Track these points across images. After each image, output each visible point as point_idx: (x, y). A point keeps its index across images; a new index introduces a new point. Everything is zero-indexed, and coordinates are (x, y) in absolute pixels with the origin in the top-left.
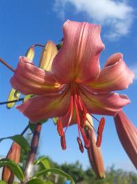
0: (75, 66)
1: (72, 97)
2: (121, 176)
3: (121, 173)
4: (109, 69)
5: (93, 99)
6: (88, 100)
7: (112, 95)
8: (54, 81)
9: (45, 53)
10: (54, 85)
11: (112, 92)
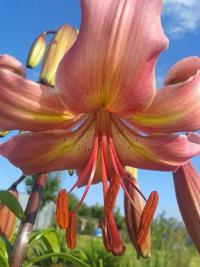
0: (104, 82)
1: (97, 139)
2: (173, 227)
3: (173, 224)
4: (173, 90)
5: (138, 144)
6: (128, 144)
7: (174, 139)
8: (62, 108)
9: (53, 47)
10: (61, 115)
11: (175, 134)
